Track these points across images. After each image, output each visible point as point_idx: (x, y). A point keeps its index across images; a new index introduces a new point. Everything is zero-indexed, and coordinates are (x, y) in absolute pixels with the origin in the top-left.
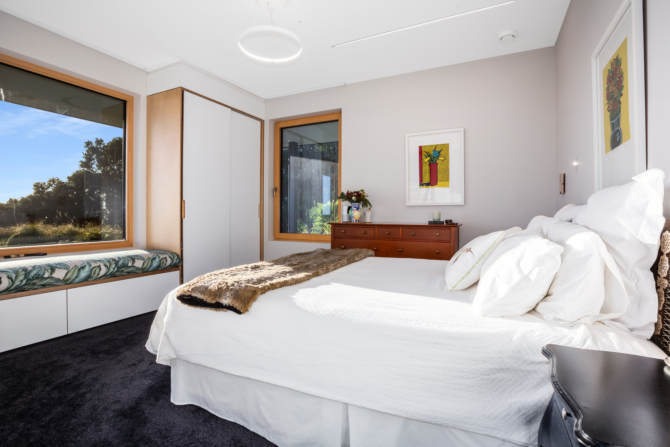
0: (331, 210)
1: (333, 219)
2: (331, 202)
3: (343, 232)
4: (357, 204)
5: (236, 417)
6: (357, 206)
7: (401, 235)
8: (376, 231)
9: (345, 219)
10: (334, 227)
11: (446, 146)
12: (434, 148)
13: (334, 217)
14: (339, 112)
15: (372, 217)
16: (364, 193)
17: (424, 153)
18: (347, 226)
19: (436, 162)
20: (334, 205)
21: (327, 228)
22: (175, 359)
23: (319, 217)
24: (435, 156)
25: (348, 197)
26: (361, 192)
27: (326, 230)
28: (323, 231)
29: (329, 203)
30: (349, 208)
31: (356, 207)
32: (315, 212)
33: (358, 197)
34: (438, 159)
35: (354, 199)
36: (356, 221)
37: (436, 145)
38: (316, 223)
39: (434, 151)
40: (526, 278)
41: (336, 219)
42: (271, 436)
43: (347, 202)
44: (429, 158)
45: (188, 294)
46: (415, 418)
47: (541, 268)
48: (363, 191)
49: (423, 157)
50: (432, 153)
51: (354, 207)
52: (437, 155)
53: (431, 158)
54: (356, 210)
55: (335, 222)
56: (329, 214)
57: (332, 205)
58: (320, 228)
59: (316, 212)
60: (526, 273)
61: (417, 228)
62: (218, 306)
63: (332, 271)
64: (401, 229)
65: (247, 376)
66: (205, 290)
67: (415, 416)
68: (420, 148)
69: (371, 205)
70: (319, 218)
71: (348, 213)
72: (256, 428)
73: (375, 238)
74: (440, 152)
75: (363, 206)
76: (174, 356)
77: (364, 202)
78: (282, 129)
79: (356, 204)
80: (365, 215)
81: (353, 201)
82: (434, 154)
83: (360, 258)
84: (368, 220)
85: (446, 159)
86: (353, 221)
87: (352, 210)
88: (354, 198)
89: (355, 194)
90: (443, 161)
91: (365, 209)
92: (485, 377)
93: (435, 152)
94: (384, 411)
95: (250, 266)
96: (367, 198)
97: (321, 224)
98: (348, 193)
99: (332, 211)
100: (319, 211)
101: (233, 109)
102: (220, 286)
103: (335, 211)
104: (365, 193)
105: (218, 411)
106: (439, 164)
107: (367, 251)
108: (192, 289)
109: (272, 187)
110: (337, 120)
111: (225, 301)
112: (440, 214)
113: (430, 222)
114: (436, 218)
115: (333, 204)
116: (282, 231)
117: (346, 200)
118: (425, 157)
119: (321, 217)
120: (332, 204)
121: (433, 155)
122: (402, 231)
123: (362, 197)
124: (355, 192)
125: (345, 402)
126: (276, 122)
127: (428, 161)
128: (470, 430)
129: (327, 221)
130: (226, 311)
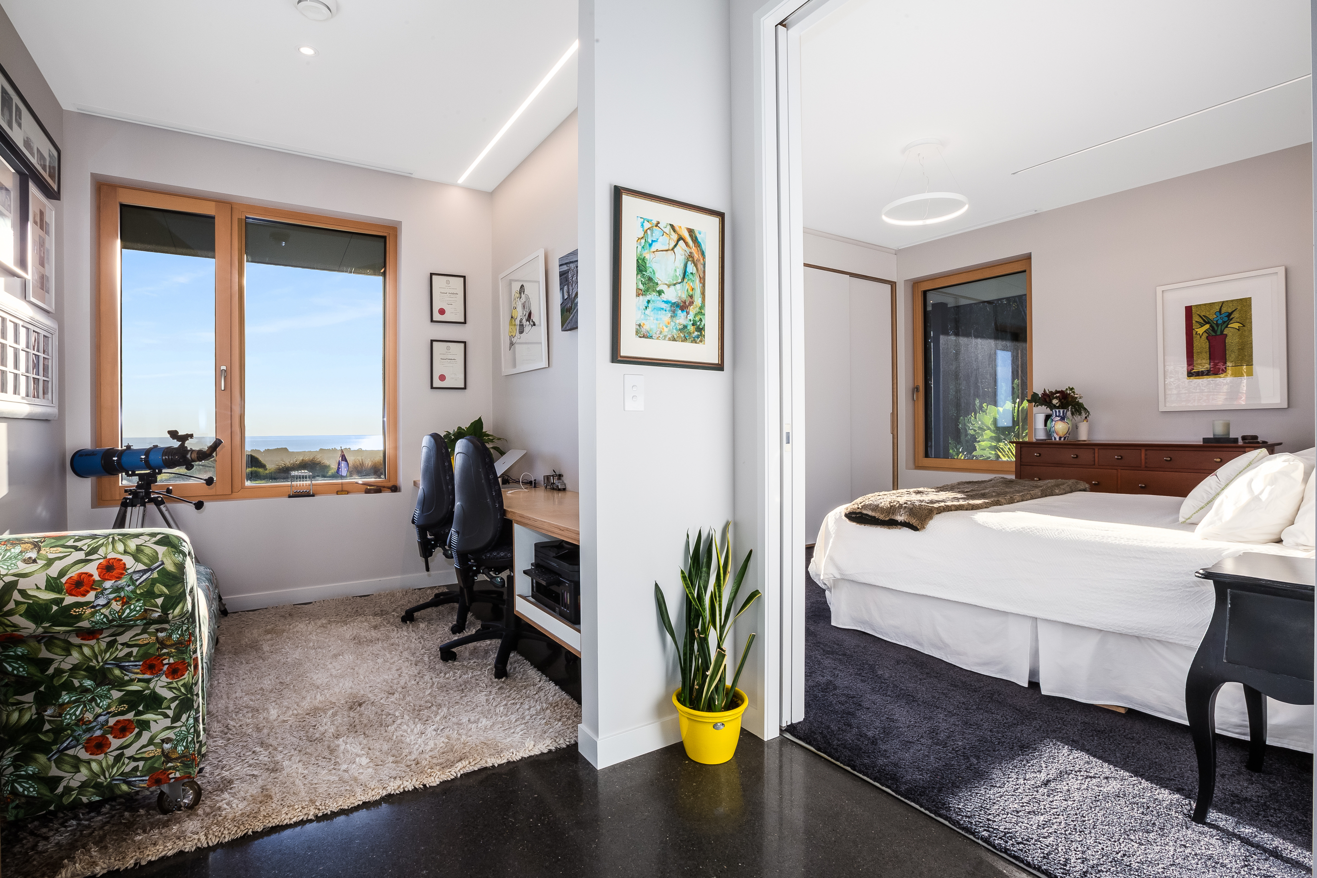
0: (1013, 418)
1: (1019, 435)
2: (1014, 403)
3: (1037, 456)
4: (1061, 411)
5: (908, 641)
6: (1061, 415)
7: (1143, 461)
8: (1096, 455)
9: (1041, 435)
10: (1021, 447)
11: (1245, 304)
12: (1218, 308)
13: (1020, 432)
14: (1028, 258)
15: (1090, 431)
16: (1074, 392)
17: (1196, 318)
18: (1042, 446)
19: (1222, 332)
20: (1020, 409)
21: (1004, 452)
22: (839, 579)
23: (988, 432)
24: (1220, 322)
25: (1045, 399)
26: (1068, 392)
27: (1004, 455)
28: (998, 457)
29: (1009, 405)
30: (1048, 417)
31: (1059, 416)
32: (980, 422)
33: (1063, 400)
34: (1227, 327)
35: (1057, 404)
36: (1060, 438)
37: (1223, 302)
38: (982, 443)
39: (1218, 314)
40: (1256, 499)
41: (1024, 434)
42: (949, 657)
43: (1044, 407)
44: (1207, 326)
45: (859, 511)
46: (1111, 630)
47: (1273, 486)
48: (1072, 389)
49: (1195, 325)
50: (1212, 317)
51: (1056, 416)
52: (1226, 319)
53: (1211, 326)
54: (1060, 420)
55: (1021, 440)
56: (1010, 424)
57: (1016, 409)
58: (990, 453)
59: (982, 423)
60: (1256, 493)
61: (1174, 448)
62: (892, 523)
63: (1018, 502)
64: (1143, 452)
65: (924, 594)
66: (876, 508)
67: (1110, 628)
68: (1189, 310)
69: (1088, 412)
70: (988, 434)
71: (1046, 425)
72: (931, 651)
73: (1094, 465)
74: (1230, 314)
75: (1073, 414)
76: (838, 576)
77: (1074, 407)
78: (925, 293)
79: (1059, 411)
80: (1077, 427)
81: (1055, 406)
82: (1219, 318)
83: (1062, 492)
84: (1083, 436)
85: (1244, 326)
86: (1055, 438)
87: (1052, 420)
88: (1055, 402)
89: (1058, 395)
90: (1238, 330)
91: (1077, 418)
92: (1188, 590)
93: (1221, 314)
94: (1077, 623)
95: (911, 490)
96: (1081, 401)
97: (994, 444)
98: (1044, 394)
99: (1015, 419)
100: (988, 420)
101: (852, 275)
102: (891, 504)
103: (1022, 420)
104: (1076, 393)
105: (887, 634)
106: (1230, 334)
107: (1076, 482)
108: (862, 506)
109: (911, 385)
110: (1025, 271)
111: (900, 518)
112: (1228, 426)
113: (1205, 440)
114: (1219, 431)
115: (1017, 406)
116: (927, 455)
117: (1041, 405)
118: (1198, 324)
119: (993, 431)
120: (1015, 407)
121: (1216, 319)
122: (1146, 455)
123: (1070, 399)
124: (1057, 392)
125: (1033, 616)
126: (915, 283)
127: (1205, 331)
128: (1170, 641)
129: (1004, 439)
130: (900, 529)
